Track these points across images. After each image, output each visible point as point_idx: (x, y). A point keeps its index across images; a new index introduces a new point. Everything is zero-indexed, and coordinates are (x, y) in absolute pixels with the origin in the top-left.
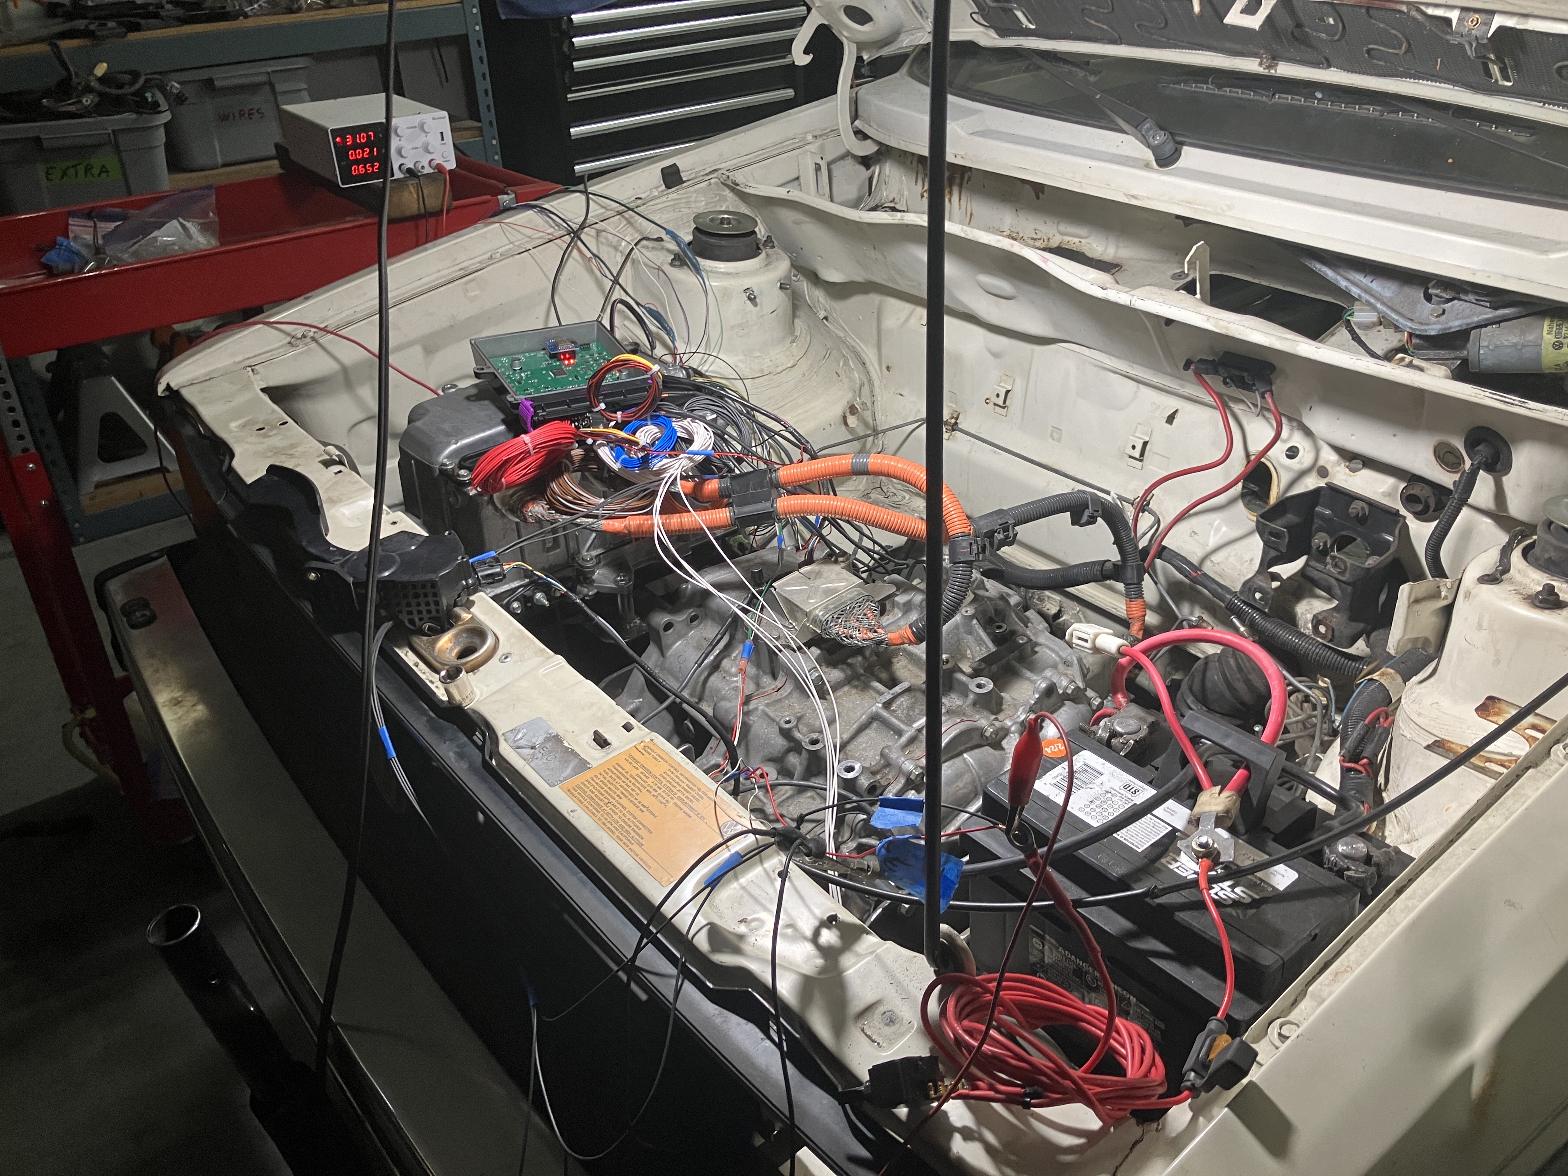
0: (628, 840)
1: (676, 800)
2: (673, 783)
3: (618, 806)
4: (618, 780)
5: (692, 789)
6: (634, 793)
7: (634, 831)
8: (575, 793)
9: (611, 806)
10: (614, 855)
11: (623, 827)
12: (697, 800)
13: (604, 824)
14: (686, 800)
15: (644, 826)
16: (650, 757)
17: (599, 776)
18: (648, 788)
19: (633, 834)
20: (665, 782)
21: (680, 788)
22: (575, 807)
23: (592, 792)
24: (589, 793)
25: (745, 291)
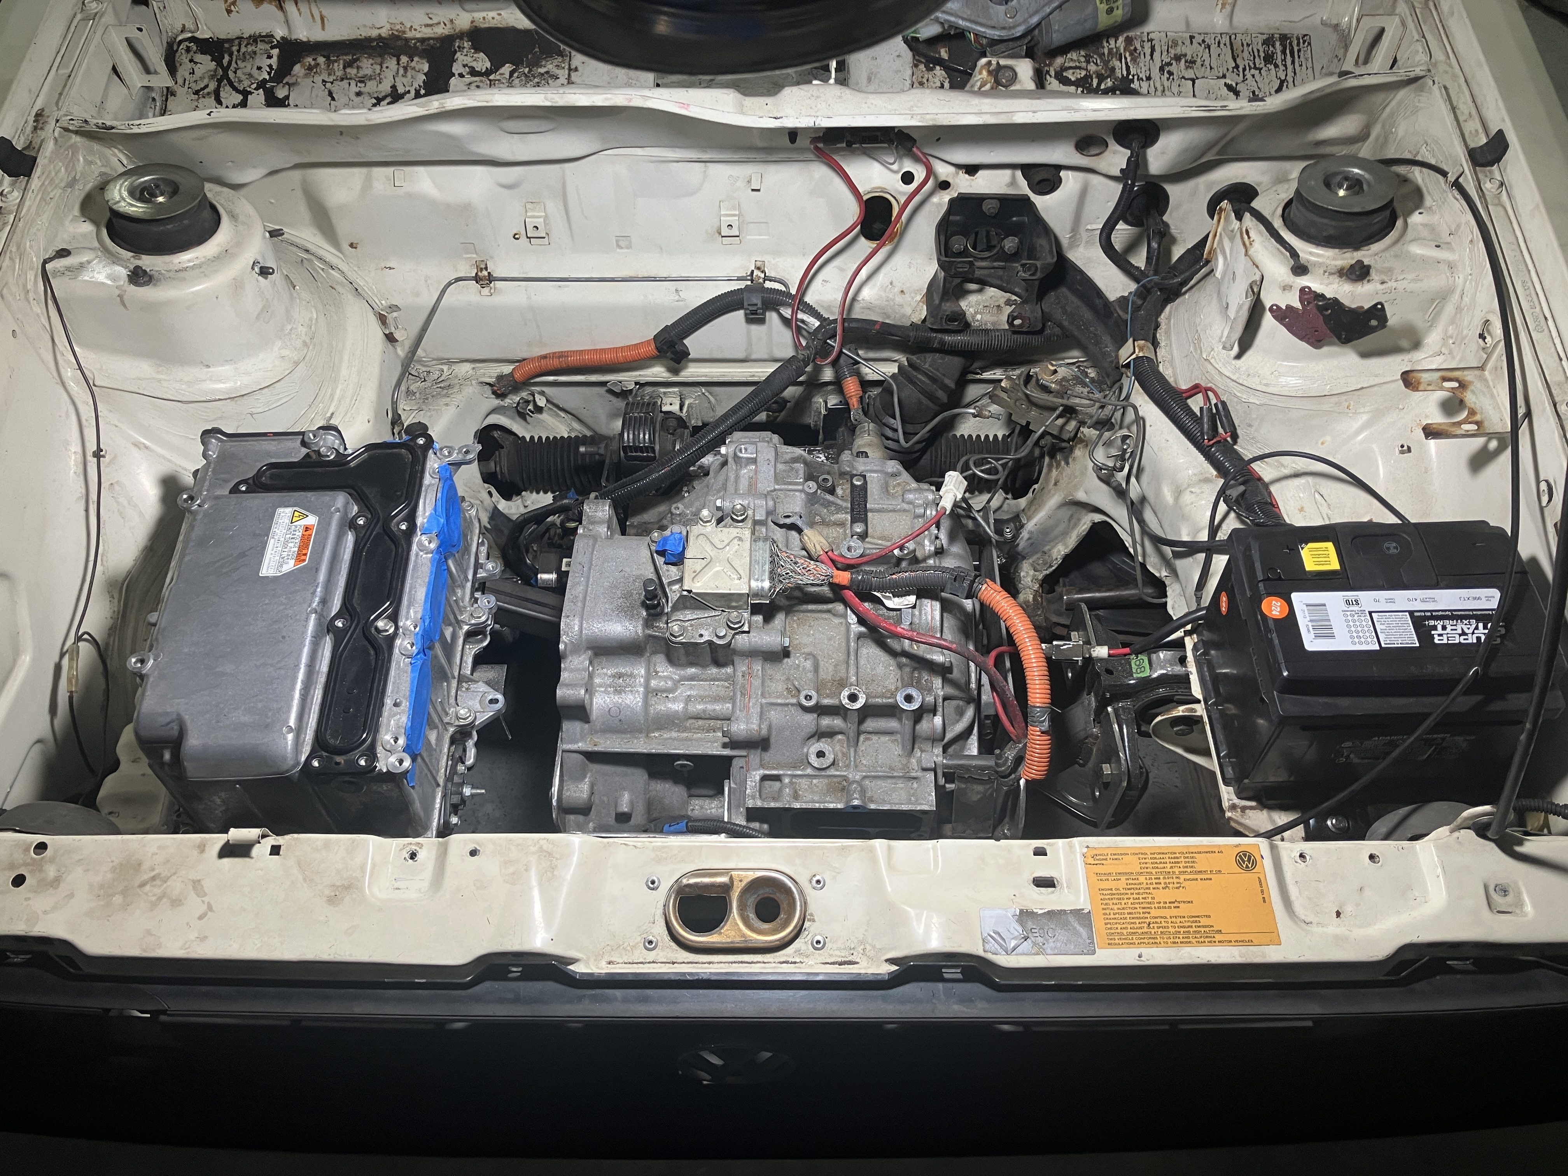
0: (1207, 937)
1: (1182, 877)
2: (1159, 866)
3: (1158, 920)
4: (1123, 902)
5: (1177, 858)
6: (1150, 900)
7: (1199, 927)
8: (1117, 941)
9: (1156, 925)
10: (1219, 957)
11: (1189, 932)
12: (1193, 862)
13: (1174, 943)
14: (1189, 870)
15: (1198, 917)
16: (1109, 861)
17: (1108, 912)
18: (1151, 886)
19: (1203, 930)
20: (1154, 871)
21: (1169, 865)
22: (1138, 951)
23: (1126, 928)
24: (1125, 931)
25: (253, 268)
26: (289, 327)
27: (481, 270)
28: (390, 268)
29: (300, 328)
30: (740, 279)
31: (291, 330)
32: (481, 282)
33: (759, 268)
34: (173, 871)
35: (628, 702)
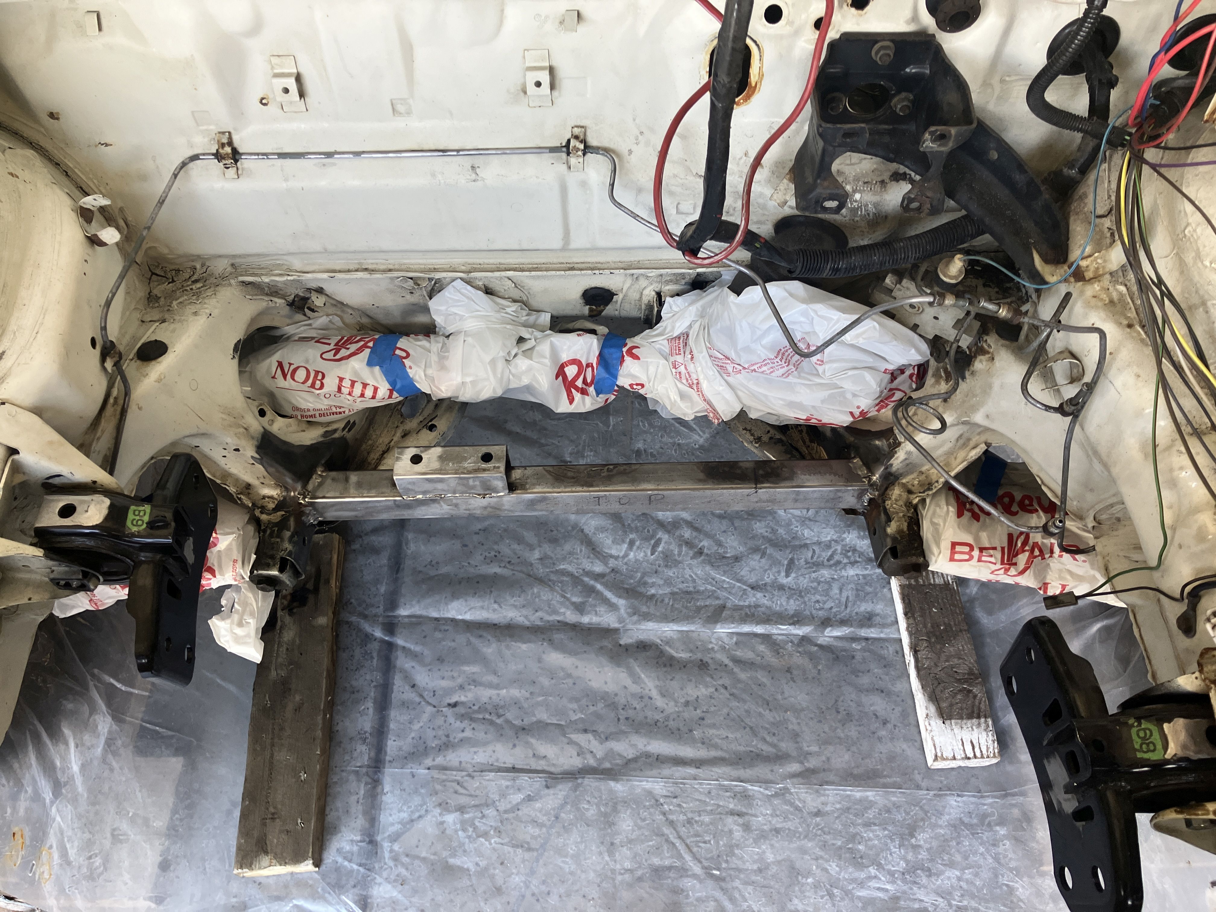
27: (223, 145)
28: (107, 145)
30: (553, 151)
32: (224, 162)
33: (576, 137)
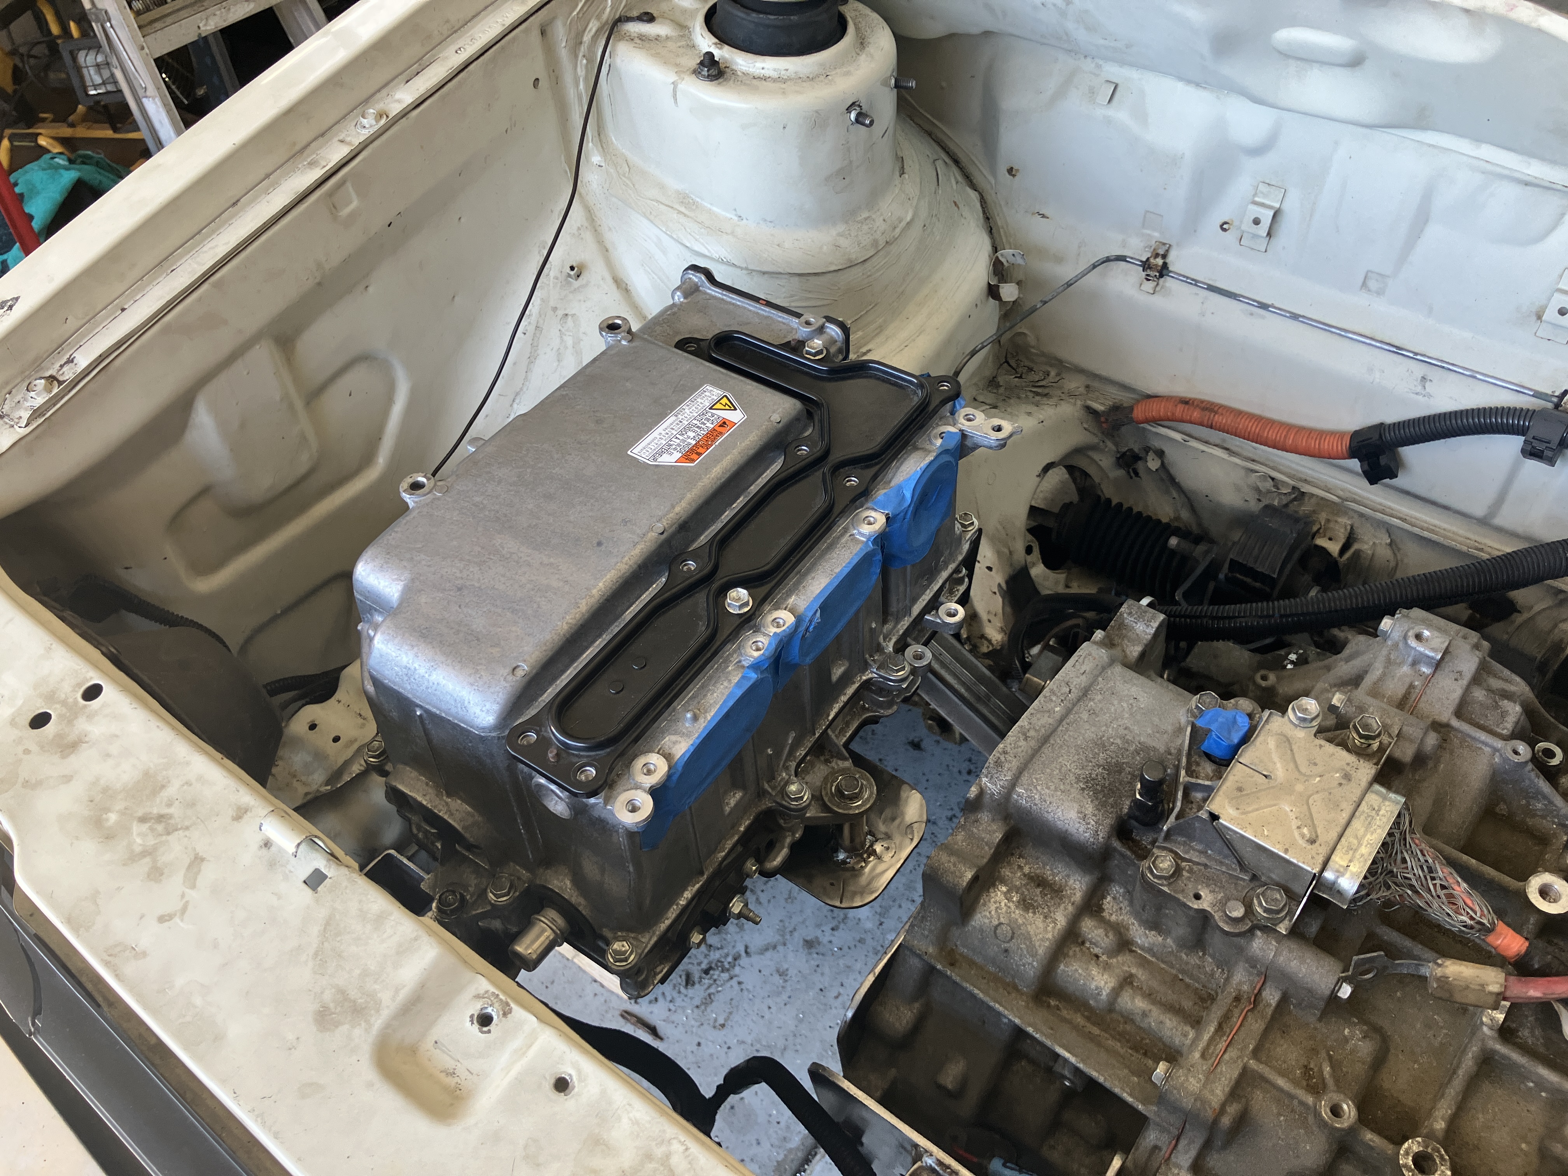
25: (849, 110)
26: (865, 214)
27: (1157, 255)
28: (1043, 216)
29: (879, 222)
30: (1537, 395)
31: (866, 219)
32: (1149, 272)
34: (187, 823)
35: (1031, 929)
